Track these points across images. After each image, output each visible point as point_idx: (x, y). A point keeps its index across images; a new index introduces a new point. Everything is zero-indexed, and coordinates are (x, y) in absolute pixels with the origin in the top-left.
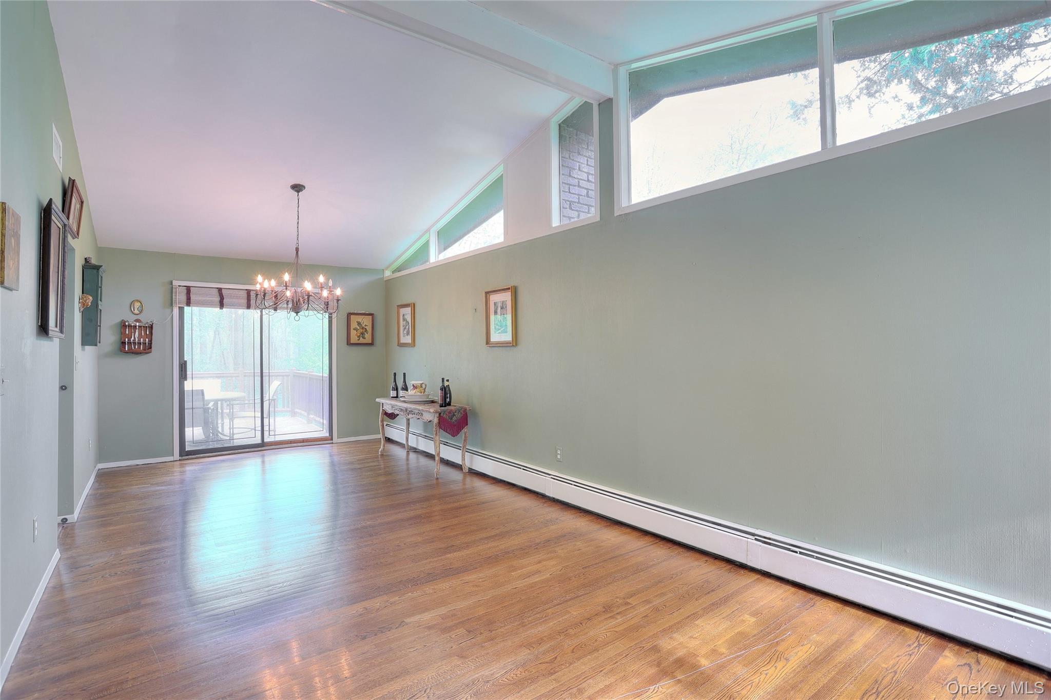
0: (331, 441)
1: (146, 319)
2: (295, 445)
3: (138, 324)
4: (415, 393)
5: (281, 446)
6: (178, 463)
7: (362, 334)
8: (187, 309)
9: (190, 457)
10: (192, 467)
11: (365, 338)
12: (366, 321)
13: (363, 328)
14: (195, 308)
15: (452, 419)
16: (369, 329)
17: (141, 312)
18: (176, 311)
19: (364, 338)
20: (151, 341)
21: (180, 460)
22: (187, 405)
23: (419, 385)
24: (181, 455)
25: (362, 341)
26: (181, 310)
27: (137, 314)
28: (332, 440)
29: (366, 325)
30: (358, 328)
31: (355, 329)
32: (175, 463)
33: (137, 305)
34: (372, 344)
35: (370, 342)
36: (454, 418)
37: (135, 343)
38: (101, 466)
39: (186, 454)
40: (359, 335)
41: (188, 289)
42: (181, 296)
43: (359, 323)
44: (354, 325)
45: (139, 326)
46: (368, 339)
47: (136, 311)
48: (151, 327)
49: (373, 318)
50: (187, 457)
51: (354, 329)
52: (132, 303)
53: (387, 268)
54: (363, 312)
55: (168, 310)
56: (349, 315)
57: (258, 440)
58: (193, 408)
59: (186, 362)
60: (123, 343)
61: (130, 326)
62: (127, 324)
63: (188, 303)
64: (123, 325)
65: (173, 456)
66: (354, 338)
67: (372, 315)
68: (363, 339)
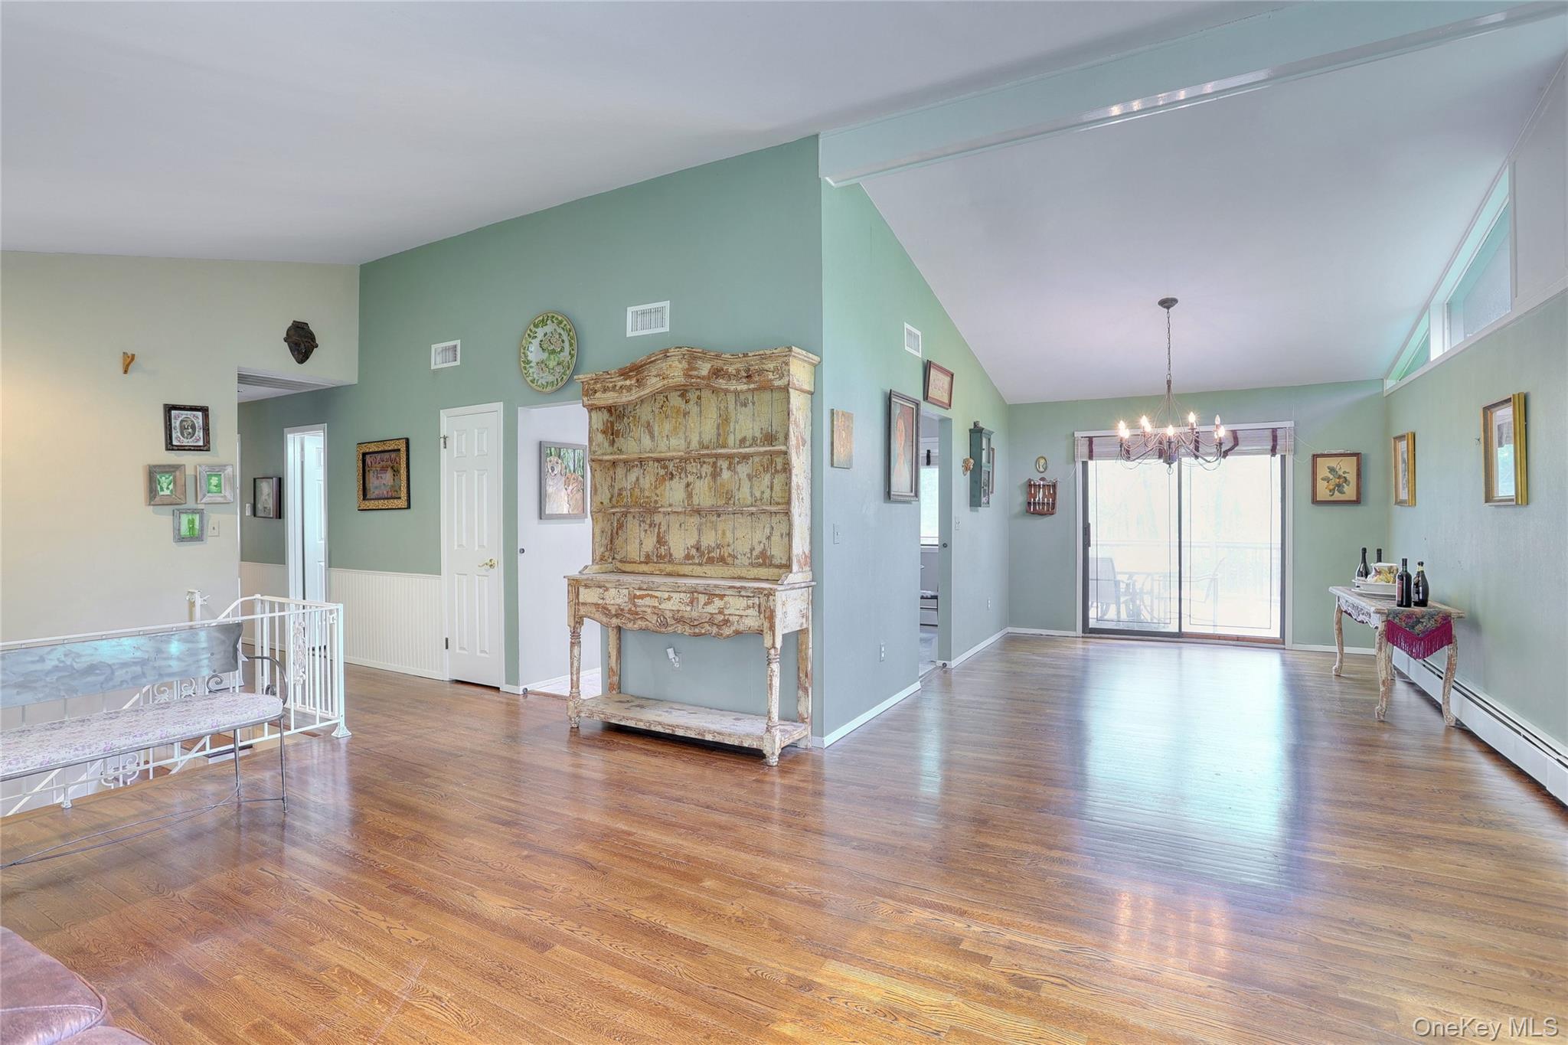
0: (1283, 646)
1: (1050, 477)
2: (1225, 642)
3: (1042, 483)
4: (1376, 581)
5: (1205, 641)
6: (1081, 639)
7: (1339, 485)
8: (1091, 464)
9: (1094, 635)
10: (1095, 646)
11: (1344, 493)
12: (1348, 467)
13: (1340, 477)
14: (1100, 461)
15: (1413, 627)
16: (1352, 477)
17: (1045, 469)
18: (1079, 466)
19: (1342, 492)
20: (1054, 500)
21: (1082, 637)
22: (1092, 575)
23: (1387, 569)
24: (1084, 632)
25: (1337, 496)
26: (1085, 464)
27: (1042, 472)
28: (1284, 644)
29: (1344, 472)
30: (1331, 477)
31: (1328, 480)
32: (1078, 639)
33: (1042, 461)
34: (1357, 502)
35: (1354, 498)
36: (1419, 628)
37: (1039, 503)
38: (1010, 629)
39: (1089, 631)
40: (1331, 487)
41: (1090, 440)
42: (1083, 449)
43: (1332, 470)
44: (1323, 472)
45: (1043, 485)
46: (1350, 492)
47: (1042, 469)
48: (1054, 486)
49: (1358, 460)
50: (1090, 635)
51: (1323, 479)
52: (1037, 461)
53: (1387, 375)
54: (1342, 451)
55: (1072, 466)
56: (1315, 457)
57: (1173, 628)
58: (1097, 580)
59: (1089, 524)
60: (1029, 503)
61: (1035, 485)
62: (1032, 483)
63: (1091, 457)
64: (1030, 485)
65: (1076, 630)
66: (1323, 493)
67: (1357, 455)
68: (1340, 495)
